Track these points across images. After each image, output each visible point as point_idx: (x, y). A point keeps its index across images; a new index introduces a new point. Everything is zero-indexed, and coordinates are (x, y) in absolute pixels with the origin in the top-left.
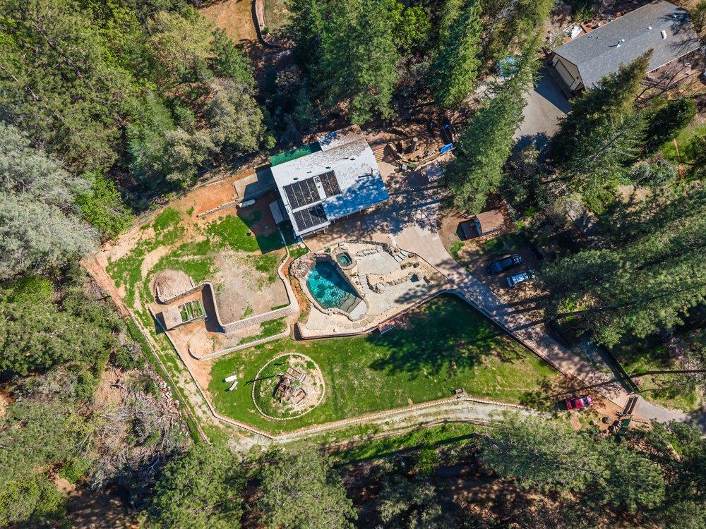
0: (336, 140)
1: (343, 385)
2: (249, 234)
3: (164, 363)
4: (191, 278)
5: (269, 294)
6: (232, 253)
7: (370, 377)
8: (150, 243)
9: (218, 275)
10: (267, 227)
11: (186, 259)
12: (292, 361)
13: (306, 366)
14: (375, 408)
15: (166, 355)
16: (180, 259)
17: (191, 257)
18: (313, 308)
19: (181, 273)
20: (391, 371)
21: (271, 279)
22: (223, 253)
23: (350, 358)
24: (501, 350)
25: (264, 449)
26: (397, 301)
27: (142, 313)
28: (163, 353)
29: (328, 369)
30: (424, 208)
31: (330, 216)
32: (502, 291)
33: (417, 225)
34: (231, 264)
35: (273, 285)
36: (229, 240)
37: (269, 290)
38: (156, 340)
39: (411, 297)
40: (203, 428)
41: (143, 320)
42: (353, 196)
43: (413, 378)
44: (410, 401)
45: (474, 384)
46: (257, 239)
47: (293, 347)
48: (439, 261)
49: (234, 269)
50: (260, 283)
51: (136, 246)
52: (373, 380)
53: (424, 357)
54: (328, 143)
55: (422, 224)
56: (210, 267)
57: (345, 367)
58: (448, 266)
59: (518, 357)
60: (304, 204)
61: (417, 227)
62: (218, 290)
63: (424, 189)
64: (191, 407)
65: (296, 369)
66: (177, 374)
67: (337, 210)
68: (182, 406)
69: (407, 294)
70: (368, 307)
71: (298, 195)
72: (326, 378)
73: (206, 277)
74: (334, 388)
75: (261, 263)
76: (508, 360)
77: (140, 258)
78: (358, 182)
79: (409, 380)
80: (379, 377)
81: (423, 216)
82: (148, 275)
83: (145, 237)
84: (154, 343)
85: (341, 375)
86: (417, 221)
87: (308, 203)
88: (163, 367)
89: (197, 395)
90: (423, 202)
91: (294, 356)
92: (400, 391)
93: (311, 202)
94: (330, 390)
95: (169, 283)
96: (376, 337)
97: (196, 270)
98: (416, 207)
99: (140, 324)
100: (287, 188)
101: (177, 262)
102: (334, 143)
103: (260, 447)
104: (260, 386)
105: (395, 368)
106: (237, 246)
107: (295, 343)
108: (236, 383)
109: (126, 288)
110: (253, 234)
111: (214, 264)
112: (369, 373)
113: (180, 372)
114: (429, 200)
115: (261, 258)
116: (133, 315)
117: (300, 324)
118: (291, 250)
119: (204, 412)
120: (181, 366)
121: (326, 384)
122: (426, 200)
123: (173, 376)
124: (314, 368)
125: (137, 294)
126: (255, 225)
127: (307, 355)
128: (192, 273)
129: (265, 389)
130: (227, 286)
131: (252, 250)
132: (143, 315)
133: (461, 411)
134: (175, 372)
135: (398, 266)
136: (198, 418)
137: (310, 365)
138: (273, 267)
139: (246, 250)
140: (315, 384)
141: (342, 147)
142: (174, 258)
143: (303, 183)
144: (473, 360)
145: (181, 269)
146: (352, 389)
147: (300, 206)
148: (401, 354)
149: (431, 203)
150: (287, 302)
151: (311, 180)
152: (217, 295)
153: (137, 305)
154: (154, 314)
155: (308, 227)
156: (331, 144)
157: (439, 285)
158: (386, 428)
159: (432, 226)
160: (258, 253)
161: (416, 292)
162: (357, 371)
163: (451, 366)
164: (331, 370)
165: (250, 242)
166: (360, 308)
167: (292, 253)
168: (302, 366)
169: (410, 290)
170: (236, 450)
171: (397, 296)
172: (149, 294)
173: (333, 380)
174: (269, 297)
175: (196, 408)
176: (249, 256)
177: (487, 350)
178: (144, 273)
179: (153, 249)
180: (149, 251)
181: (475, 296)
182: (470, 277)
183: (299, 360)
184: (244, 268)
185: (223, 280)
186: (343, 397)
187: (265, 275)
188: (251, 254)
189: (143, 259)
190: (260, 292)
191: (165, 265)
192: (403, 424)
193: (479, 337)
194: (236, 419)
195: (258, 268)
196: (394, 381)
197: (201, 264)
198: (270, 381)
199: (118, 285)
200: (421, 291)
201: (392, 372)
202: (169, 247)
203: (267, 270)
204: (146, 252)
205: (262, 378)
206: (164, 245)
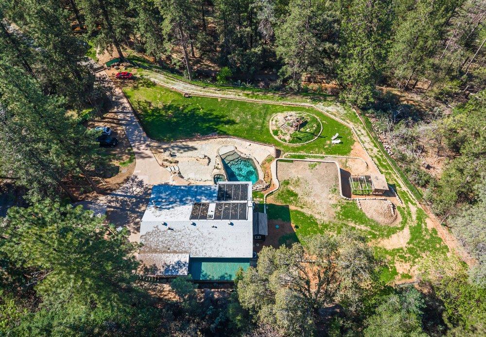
0: (168, 263)
1: (257, 118)
2: (297, 227)
3: (389, 166)
4: (360, 208)
5: (291, 172)
6: (317, 216)
7: (238, 117)
8: (401, 257)
9: (334, 202)
10: (277, 227)
11: (363, 227)
12: (287, 138)
13: (279, 132)
14: (243, 103)
15: (387, 169)
16: (369, 230)
17: (358, 227)
18: (260, 164)
19: (368, 215)
20: (224, 117)
21: (287, 183)
22: (325, 219)
23: (246, 130)
24: (146, 108)
25: (322, 104)
26: (196, 149)
27: (409, 203)
28: (390, 171)
29: (264, 129)
30: (129, 194)
31: (215, 190)
32: (119, 132)
33: (144, 185)
34: (319, 207)
35: (286, 178)
36: (318, 229)
37: (292, 176)
38: (395, 180)
39: (183, 148)
40: (361, 123)
41: (408, 197)
42: (184, 199)
43: (211, 110)
44: (219, 100)
45: (176, 97)
46: (290, 220)
47: (284, 147)
48: (147, 159)
49: (317, 201)
50: (297, 183)
51: (416, 260)
52: (236, 115)
53: (197, 118)
54: (178, 263)
55: (140, 184)
56: (341, 211)
57: (252, 127)
58: (143, 155)
59: (139, 103)
60: (234, 204)
61: (145, 183)
62: (336, 190)
63: (118, 208)
64: (369, 135)
65: (287, 132)
66: (378, 156)
67: (206, 192)
68: (376, 138)
69: (185, 151)
70: (219, 150)
71: (236, 211)
72: (267, 125)
73: (345, 204)
74: (264, 119)
75: (292, 198)
76: (146, 102)
77: (411, 246)
78: (173, 207)
79: (214, 110)
80: (232, 116)
81: (134, 189)
82: (403, 228)
83: (407, 266)
84: (397, 180)
85: (257, 123)
86: (142, 187)
87: (230, 204)
88: (390, 163)
89: (364, 141)
90: (126, 199)
91: (286, 141)
92: (223, 106)
93: (226, 204)
94: (267, 118)
95: (381, 211)
96: (224, 134)
97: (354, 213)
98: (135, 197)
99: (410, 195)
101: (372, 227)
102: (172, 259)
103: (323, 105)
104: (316, 130)
105: (220, 118)
106: (311, 221)
107: (282, 149)
108: (333, 138)
109: (426, 225)
110: (293, 225)
111: (336, 212)
112: (238, 120)
113: (376, 157)
114: (120, 198)
115: (291, 202)
116: (418, 203)
117: (274, 156)
118: (262, 200)
119: (360, 131)
120: (375, 159)
121: (268, 121)
122: (122, 199)
123: (382, 156)
124: (273, 131)
125: (414, 217)
126: (289, 232)
127: (276, 140)
128: (358, 211)
129: (312, 127)
130: (327, 190)
131: (298, 212)
132: (407, 200)
133: (192, 89)
134: (380, 157)
135: (179, 164)
136: (364, 129)
137: (276, 133)
138: (282, 192)
139: (303, 214)
140: (276, 121)
141: (167, 250)
142: (376, 233)
144: (167, 108)
145: (369, 219)
146: (253, 115)
147: (238, 204)
148: (211, 124)
149: (121, 195)
150: (278, 162)
151: (217, 217)
152: (337, 185)
153: (413, 209)
154: (397, 197)
155: (241, 200)
156: (176, 260)
157: (159, 147)
158: (241, 94)
159: (133, 180)
160: (292, 207)
161: (179, 150)
162: (246, 122)
163: (183, 110)
164: (262, 127)
165: (297, 220)
166: (224, 151)
167: (262, 196)
168: (282, 132)
169: (181, 153)
170: (340, 108)
172: (402, 213)
173: (263, 123)
174: (293, 171)
175: (366, 134)
176: (302, 207)
177: (156, 110)
178: (407, 231)
179: (398, 250)
180: (402, 249)
181: (139, 133)
182: (133, 145)
183: (283, 137)
184: (309, 200)
185: (330, 196)
186: (260, 113)
187: (291, 188)
188: (299, 209)
189: (409, 243)
190: (299, 176)
191: (385, 229)
192: (230, 93)
193: (155, 117)
194: (337, 122)
195: (296, 195)
196: (224, 111)
197: (348, 217)
198: (307, 130)
199: (434, 231)
200: (174, 149)
201: (223, 117)
202: (379, 245)
203: (288, 191)
204: (405, 249)
205: (313, 134)
206: (385, 249)
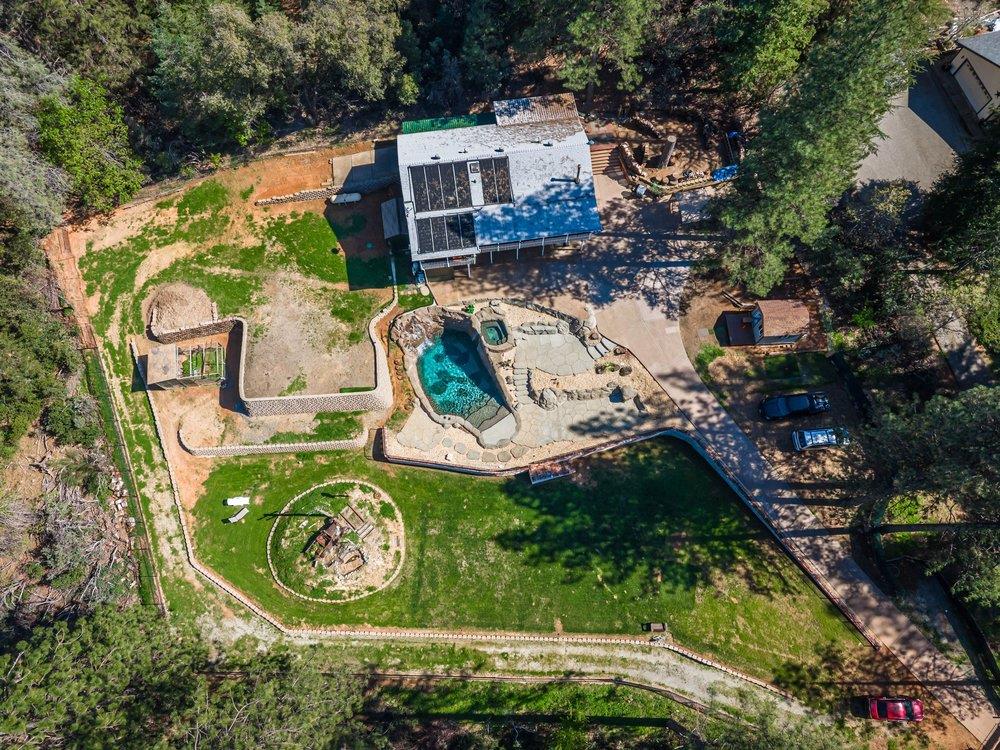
0: (527, 112)
1: (439, 562)
2: (335, 251)
3: (131, 444)
4: (215, 304)
5: (344, 363)
6: (297, 276)
7: (492, 560)
8: (165, 233)
9: (262, 310)
10: (369, 246)
11: (216, 270)
12: (356, 495)
13: (378, 511)
14: (488, 620)
15: (137, 432)
16: (207, 268)
17: (226, 270)
18: (417, 409)
19: (202, 293)
20: (532, 556)
21: (353, 338)
22: (282, 274)
23: (463, 515)
24: (755, 566)
25: (262, 648)
26: (573, 428)
27: (117, 348)
28: (132, 427)
29: (417, 526)
30: (663, 270)
31: (483, 238)
32: (779, 456)
33: (642, 297)
34: (291, 296)
35: (355, 348)
36: (297, 253)
37: (344, 356)
38: (127, 402)
39: (603, 427)
40: (164, 580)
41: (115, 361)
42: (535, 212)
43: (571, 581)
44: (558, 624)
45: (689, 621)
46: (348, 262)
47: (366, 470)
48: (667, 371)
49: (293, 306)
50: (332, 339)
51: (140, 233)
52: (496, 566)
53: (603, 545)
54: (511, 114)
55: (652, 298)
56: (252, 294)
57: (451, 529)
58: (682, 383)
59: (786, 590)
60: (439, 207)
61: (642, 303)
62: (255, 336)
63: (669, 237)
64: (153, 536)
65: (359, 511)
66: (146, 469)
67: (498, 232)
68: (140, 530)
69: (596, 419)
70: (518, 429)
71: (432, 188)
72: (411, 541)
73: (241, 308)
74: (420, 563)
75: (343, 306)
76: (765, 592)
77: (141, 254)
78: (548, 188)
79: (563, 582)
80: (508, 564)
81: (658, 285)
82: (146, 285)
83: (160, 221)
84: (123, 405)
85: (440, 542)
86: (644, 292)
87: (448, 207)
88: (126, 452)
89: (172, 517)
90: (663, 259)
91: (362, 487)
92: (544, 600)
93: (453, 205)
94: (412, 567)
95: (176, 305)
96: (520, 486)
97: (227, 294)
98: (648, 267)
99: (108, 367)
100: (415, 171)
101: (200, 273)
102: (521, 116)
103: (256, 641)
104: (285, 527)
105: (542, 552)
106: (309, 267)
107: (371, 464)
108: (246, 511)
109: (102, 298)
110: (342, 253)
111: (261, 289)
112: (492, 549)
113: (153, 468)
114: (675, 259)
115: (345, 297)
116: (100, 348)
117: (387, 431)
118: (402, 293)
119: (175, 552)
120: (157, 459)
121: (408, 554)
122: (669, 257)
123: (140, 472)
124: (393, 518)
125: (117, 314)
126: (349, 239)
127: (386, 490)
128: (219, 298)
129: (293, 535)
130: (273, 331)
131: (333, 280)
132: (119, 353)
133: (654, 668)
134: (144, 467)
135: (592, 366)
136: (161, 561)
137: (387, 511)
138: (363, 316)
139: (323, 277)
140: (387, 548)
141: (535, 125)
142: (196, 266)
143: (446, 167)
144: (695, 575)
145: (203, 287)
146: (453, 573)
147: (432, 209)
148: (559, 529)
149: (676, 264)
150: (372, 385)
151: (461, 166)
152: (251, 344)
153: (113, 332)
154: (136, 355)
155: (438, 250)
156: (516, 117)
157: (659, 417)
158: (500, 664)
159: (671, 306)
160: (343, 286)
161: (612, 420)
162: (471, 543)
163: (651, 575)
164: (424, 529)
165: (334, 265)
166: (503, 428)
167: (402, 300)
168: (372, 509)
169: (603, 413)
170: (212, 637)
171: (575, 420)
172: (137, 318)
173: (422, 549)
174: (340, 368)
175: (163, 540)
176: (325, 289)
177: (727, 563)
178: (140, 280)
179: (166, 243)
180: (159, 246)
181: (726, 453)
182: (723, 415)
183: (369, 497)
184: (310, 307)
185: (268, 319)
186: (433, 584)
187: (344, 327)
188: (330, 285)
189: (144, 257)
190: (326, 356)
191: (178, 274)
192: (535, 666)
193: (717, 531)
194: (227, 577)
195: (335, 313)
196: (536, 576)
197: (240, 285)
198: (305, 523)
199: (90, 291)
200: (624, 420)
201: (534, 560)
202: (194, 245)
203: (350, 320)
204: (153, 247)
205: (294, 514)
206: (188, 241)
